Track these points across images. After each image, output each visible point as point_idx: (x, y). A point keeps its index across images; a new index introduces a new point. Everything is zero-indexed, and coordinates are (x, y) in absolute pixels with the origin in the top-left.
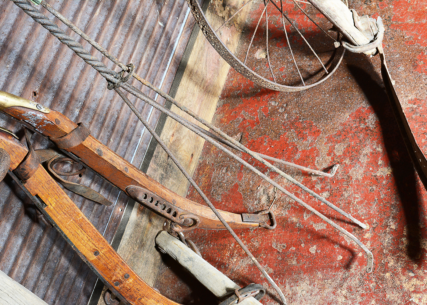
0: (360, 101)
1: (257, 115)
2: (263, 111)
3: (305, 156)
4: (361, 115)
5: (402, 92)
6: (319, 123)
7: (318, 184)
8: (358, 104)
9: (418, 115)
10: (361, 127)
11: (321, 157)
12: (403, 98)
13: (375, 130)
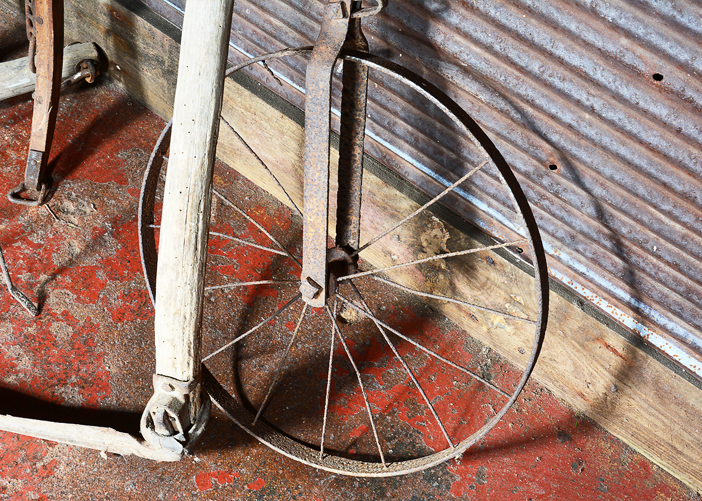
0: (122, 400)
1: (227, 256)
2: (230, 267)
3: (92, 283)
4: (95, 386)
5: (84, 463)
6: (135, 327)
7: (29, 279)
8: (120, 393)
9: (19, 460)
10: (73, 377)
11: (72, 301)
12: (71, 458)
13: (49, 391)
